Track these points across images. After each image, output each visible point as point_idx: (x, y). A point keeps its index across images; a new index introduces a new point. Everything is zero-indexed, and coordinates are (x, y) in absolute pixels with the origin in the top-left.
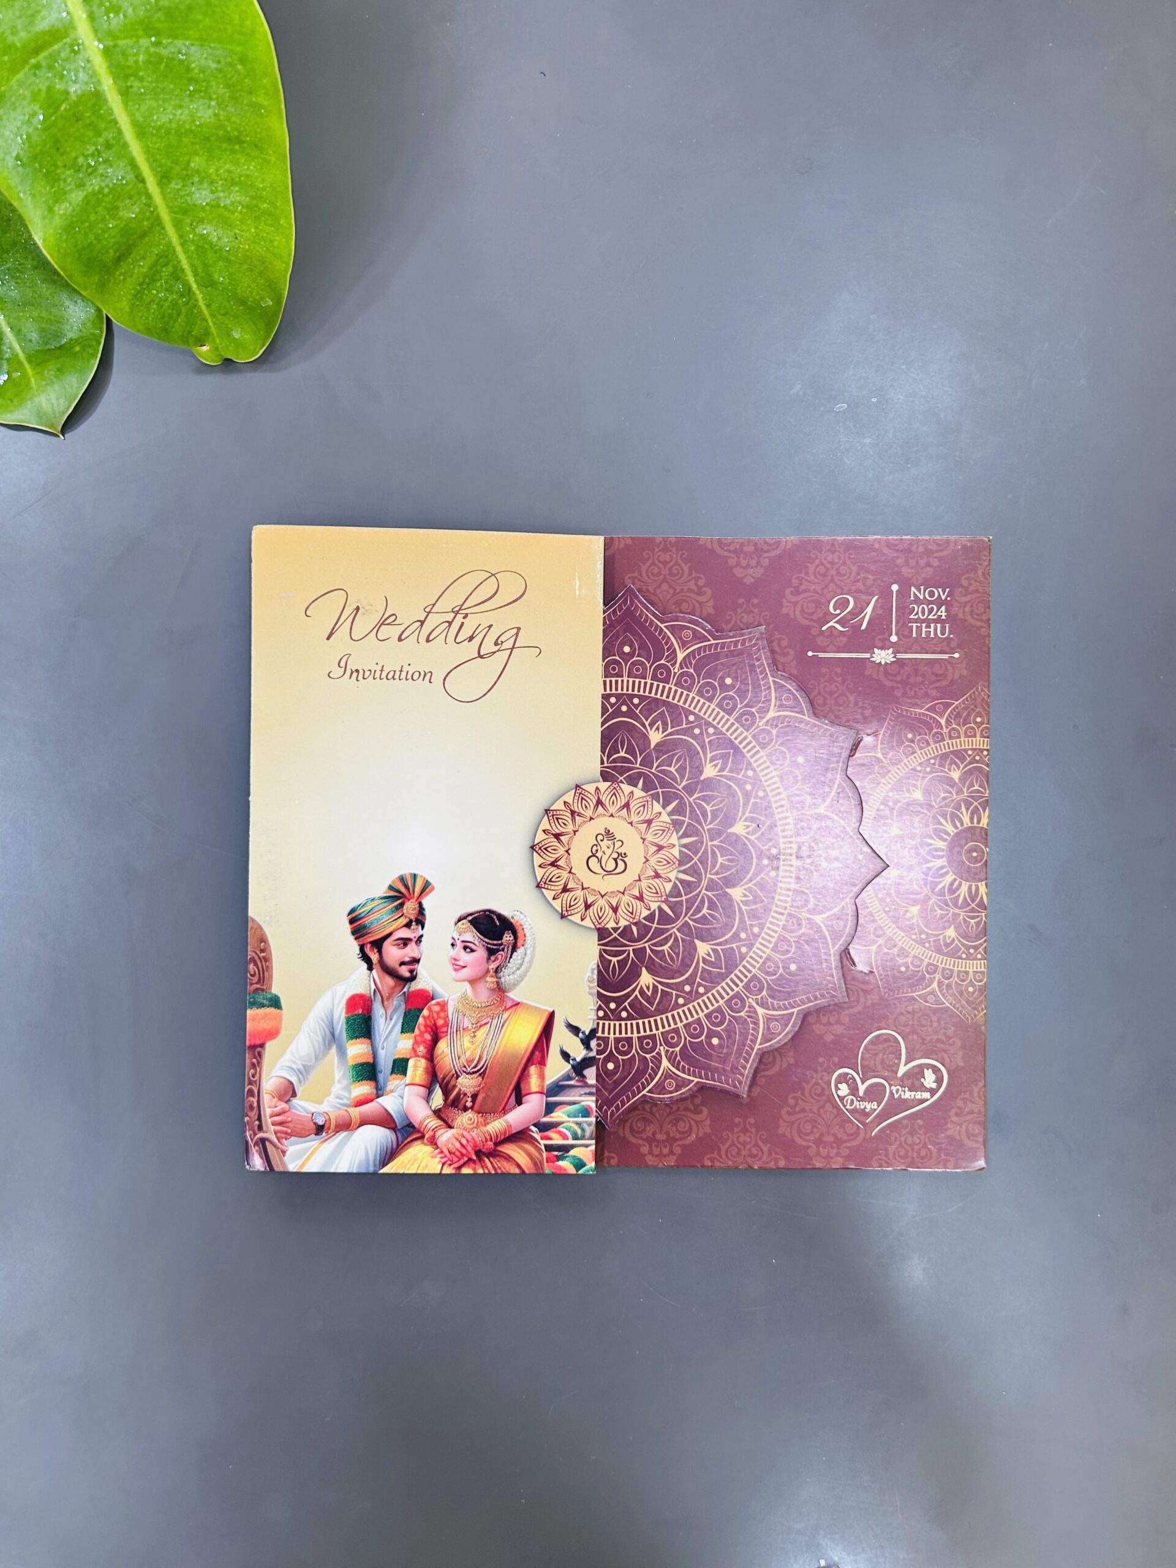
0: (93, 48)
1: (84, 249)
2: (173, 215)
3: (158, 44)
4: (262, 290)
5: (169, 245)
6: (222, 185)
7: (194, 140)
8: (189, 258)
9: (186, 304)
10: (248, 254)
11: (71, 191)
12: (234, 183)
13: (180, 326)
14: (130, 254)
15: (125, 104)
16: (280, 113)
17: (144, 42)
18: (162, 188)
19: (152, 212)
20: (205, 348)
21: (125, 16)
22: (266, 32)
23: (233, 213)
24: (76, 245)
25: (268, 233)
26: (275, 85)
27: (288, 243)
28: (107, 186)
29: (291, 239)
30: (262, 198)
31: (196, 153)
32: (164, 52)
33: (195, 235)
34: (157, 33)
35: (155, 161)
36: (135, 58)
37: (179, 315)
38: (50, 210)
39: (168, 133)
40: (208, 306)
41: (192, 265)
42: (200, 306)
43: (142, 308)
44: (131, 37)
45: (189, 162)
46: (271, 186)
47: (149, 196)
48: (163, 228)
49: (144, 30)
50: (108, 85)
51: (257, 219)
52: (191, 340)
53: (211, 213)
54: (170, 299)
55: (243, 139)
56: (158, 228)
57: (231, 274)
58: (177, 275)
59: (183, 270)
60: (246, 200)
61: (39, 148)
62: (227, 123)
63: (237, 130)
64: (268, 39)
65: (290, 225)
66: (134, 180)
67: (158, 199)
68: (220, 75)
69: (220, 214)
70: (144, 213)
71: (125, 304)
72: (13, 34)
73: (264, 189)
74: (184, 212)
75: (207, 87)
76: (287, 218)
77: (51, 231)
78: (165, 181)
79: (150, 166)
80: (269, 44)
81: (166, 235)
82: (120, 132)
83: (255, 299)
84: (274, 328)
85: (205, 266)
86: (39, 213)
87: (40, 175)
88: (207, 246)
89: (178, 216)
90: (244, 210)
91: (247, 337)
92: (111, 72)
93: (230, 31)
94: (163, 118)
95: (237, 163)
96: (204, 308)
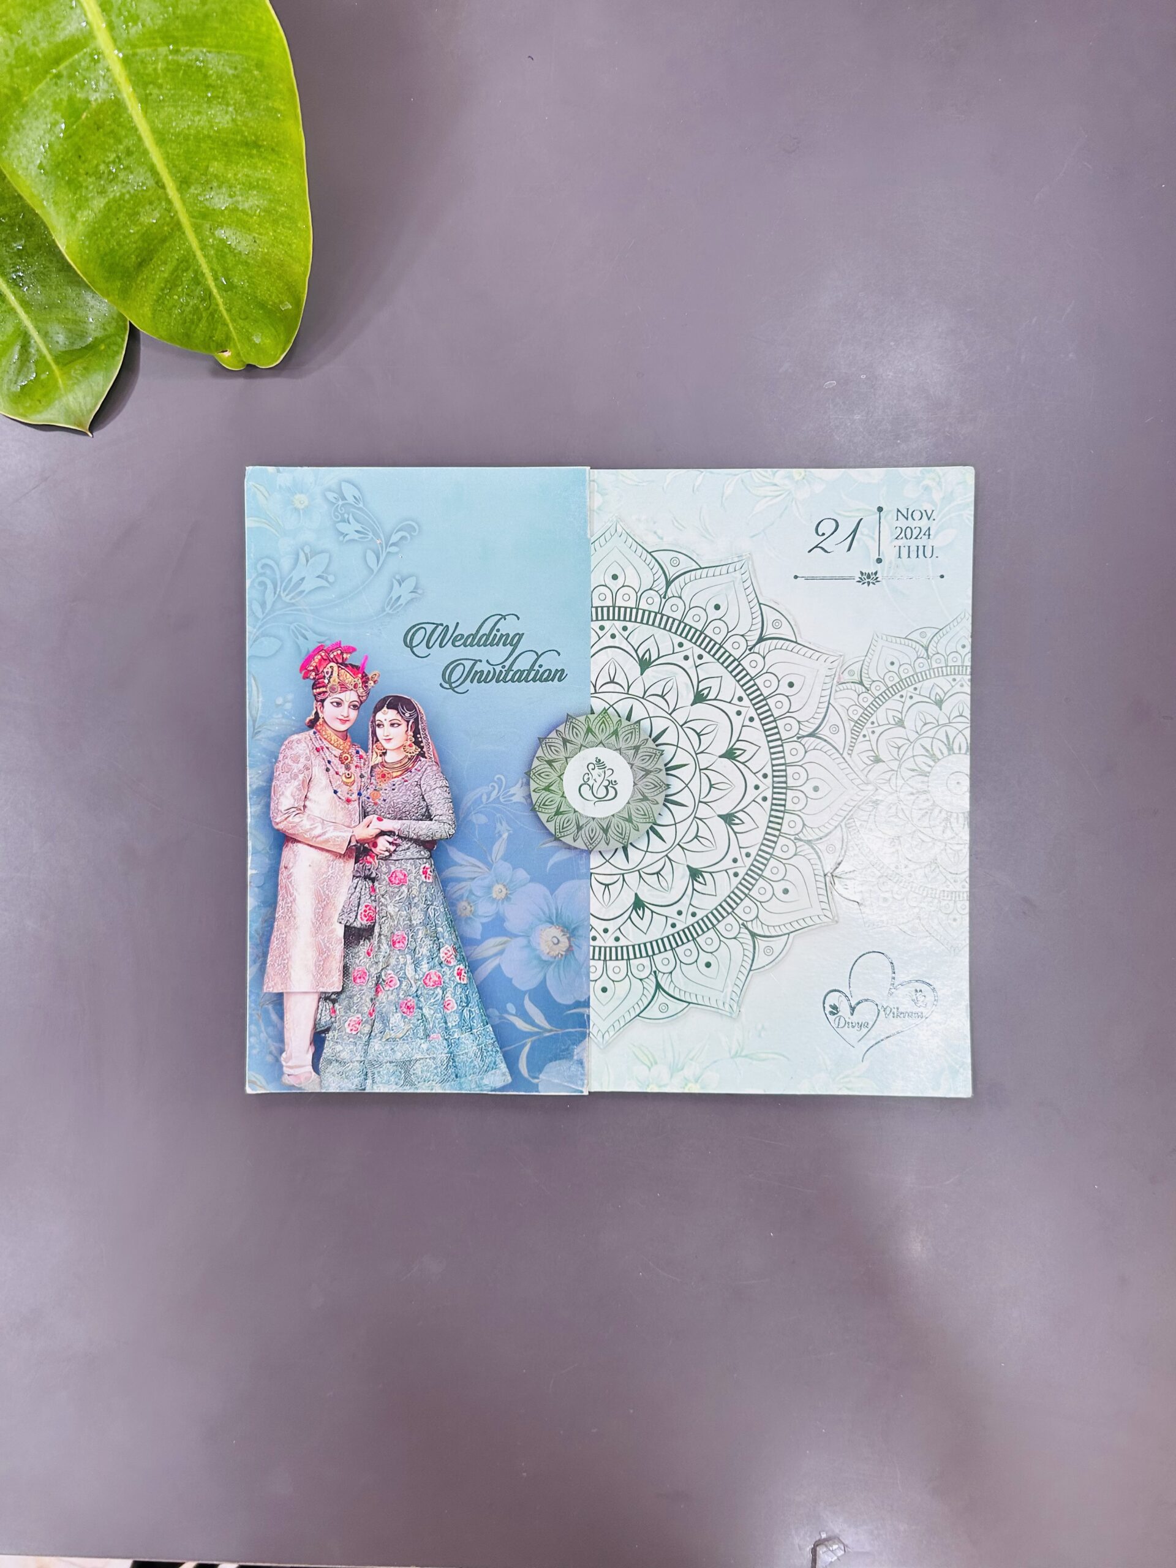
0: (113, 57)
1: (106, 255)
2: (193, 220)
3: (176, 52)
4: (281, 293)
5: (190, 250)
6: (241, 189)
7: (212, 146)
8: (209, 262)
9: (207, 309)
10: (266, 257)
11: (93, 197)
12: (251, 187)
13: (202, 331)
14: (151, 260)
15: (145, 112)
16: (296, 116)
17: (163, 50)
18: (181, 193)
19: (172, 217)
20: (227, 354)
21: (143, 25)
22: (281, 37)
23: (251, 217)
24: (98, 251)
25: (286, 237)
26: (291, 91)
27: (306, 246)
28: (129, 192)
29: (309, 241)
30: (280, 201)
31: (215, 158)
32: (183, 60)
33: (215, 239)
34: (175, 41)
35: (175, 166)
36: (153, 66)
37: (200, 320)
38: (73, 217)
39: (187, 139)
40: (229, 310)
41: (212, 270)
42: (220, 311)
43: (164, 313)
44: (150, 45)
45: (207, 167)
46: (288, 188)
47: (169, 202)
48: (184, 233)
49: (162, 38)
50: (127, 93)
51: (275, 222)
52: (213, 345)
53: (230, 217)
54: (191, 303)
55: (260, 143)
56: (178, 233)
57: (250, 277)
58: (198, 279)
59: (203, 275)
60: (265, 203)
61: (61, 156)
62: (244, 128)
63: (255, 135)
64: (284, 45)
65: (307, 227)
66: (154, 185)
67: (178, 204)
68: (237, 81)
69: (239, 219)
70: (164, 219)
71: (147, 310)
72: (34, 44)
73: (281, 192)
74: (204, 216)
75: (224, 93)
76: (305, 221)
77: (74, 238)
78: (184, 186)
79: (170, 172)
80: (285, 49)
81: (186, 240)
82: (140, 139)
83: (275, 303)
84: (293, 333)
85: (226, 270)
86: (62, 219)
87: (63, 183)
88: (226, 250)
89: (199, 221)
90: (262, 214)
91: (268, 341)
92: (130, 80)
93: (246, 38)
94: (181, 125)
95: (255, 168)
96: (225, 313)
